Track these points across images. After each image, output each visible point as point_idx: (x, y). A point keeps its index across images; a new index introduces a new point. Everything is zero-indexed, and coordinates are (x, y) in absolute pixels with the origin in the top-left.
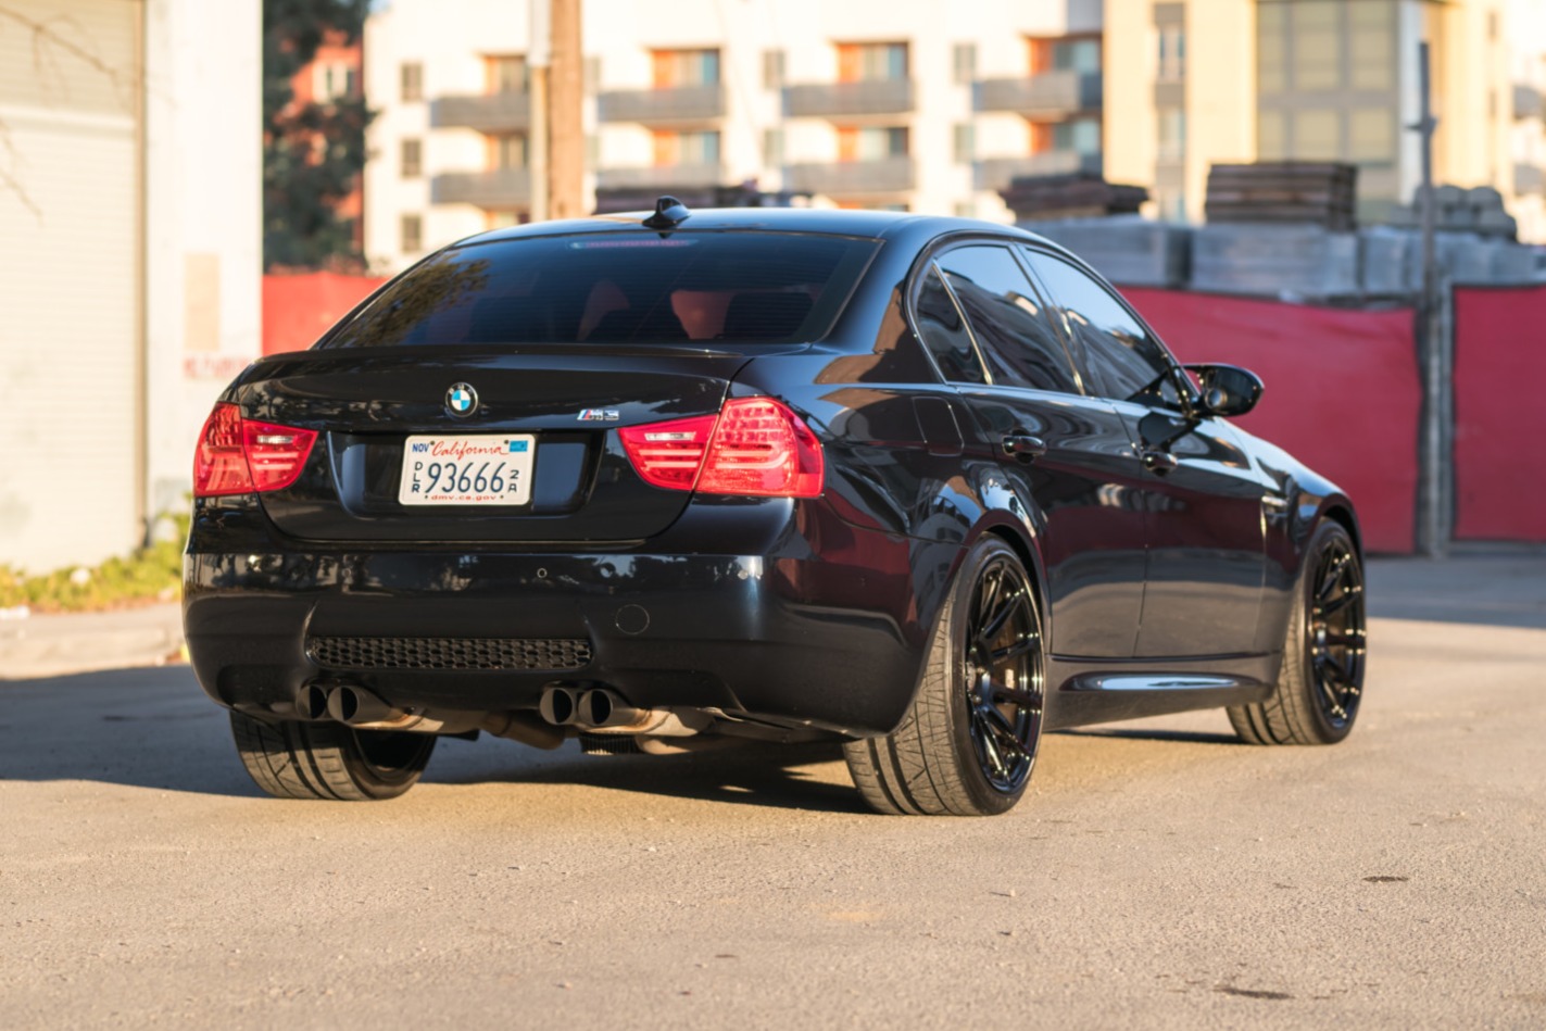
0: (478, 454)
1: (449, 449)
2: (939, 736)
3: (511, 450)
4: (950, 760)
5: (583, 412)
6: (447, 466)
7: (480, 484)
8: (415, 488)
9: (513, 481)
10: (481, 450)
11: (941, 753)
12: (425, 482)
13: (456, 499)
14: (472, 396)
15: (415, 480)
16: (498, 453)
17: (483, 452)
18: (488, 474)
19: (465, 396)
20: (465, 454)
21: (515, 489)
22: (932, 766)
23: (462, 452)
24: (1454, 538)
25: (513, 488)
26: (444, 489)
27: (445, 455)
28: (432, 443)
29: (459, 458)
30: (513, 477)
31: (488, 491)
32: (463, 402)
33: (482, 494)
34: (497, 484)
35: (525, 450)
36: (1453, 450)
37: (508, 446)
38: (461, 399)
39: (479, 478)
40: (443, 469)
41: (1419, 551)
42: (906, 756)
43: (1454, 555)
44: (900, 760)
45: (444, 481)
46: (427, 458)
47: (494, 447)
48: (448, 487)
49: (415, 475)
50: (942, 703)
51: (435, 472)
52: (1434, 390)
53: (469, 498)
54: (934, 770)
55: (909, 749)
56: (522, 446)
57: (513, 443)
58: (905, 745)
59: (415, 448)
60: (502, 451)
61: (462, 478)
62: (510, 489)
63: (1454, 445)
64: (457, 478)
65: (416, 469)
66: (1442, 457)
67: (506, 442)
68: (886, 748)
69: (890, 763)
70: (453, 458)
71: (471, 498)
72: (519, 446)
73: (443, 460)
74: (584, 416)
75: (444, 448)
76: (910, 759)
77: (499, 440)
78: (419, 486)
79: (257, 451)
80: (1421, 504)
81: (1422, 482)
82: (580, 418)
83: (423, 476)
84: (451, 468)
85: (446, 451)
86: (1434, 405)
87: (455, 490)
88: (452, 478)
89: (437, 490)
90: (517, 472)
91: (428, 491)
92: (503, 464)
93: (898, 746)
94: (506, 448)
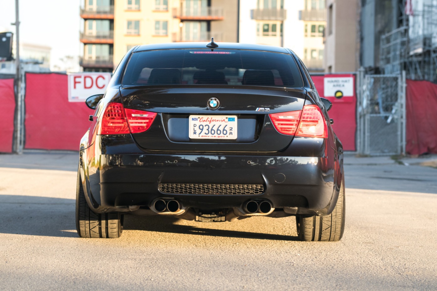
0: (216, 122)
1: (206, 120)
2: (338, 216)
3: (229, 121)
4: (340, 224)
5: (257, 109)
6: (205, 126)
7: (219, 132)
8: (195, 133)
9: (231, 131)
10: (217, 121)
11: (338, 221)
12: (198, 131)
13: (210, 137)
14: (218, 102)
15: (194, 130)
16: (224, 122)
17: (218, 121)
18: (221, 128)
19: (215, 102)
20: (212, 122)
21: (232, 134)
22: (333, 225)
23: (210, 121)
24: (24, 148)
25: (231, 133)
26: (205, 133)
27: (204, 122)
28: (199, 118)
29: (210, 123)
30: (231, 130)
31: (222, 134)
32: (214, 104)
33: (220, 135)
34: (225, 132)
35: (234, 121)
36: (25, 122)
37: (227, 119)
38: (214, 103)
39: (218, 130)
40: (204, 127)
41: (14, 152)
42: (326, 222)
43: (24, 153)
44: (323, 223)
45: (205, 130)
46: (198, 123)
47: (222, 120)
48: (207, 133)
49: (194, 128)
50: (341, 205)
51: (201, 127)
52: (19, 103)
53: (215, 137)
54: (333, 227)
55: (327, 220)
56: (233, 119)
57: (229, 118)
58: (326, 219)
59: (193, 119)
60: (225, 121)
61: (212, 130)
62: (230, 134)
63: (25, 120)
64: (210, 130)
65: (194, 126)
66: (21, 124)
67: (227, 118)
68: (319, 220)
69: (319, 225)
70: (208, 123)
71: (216, 137)
72: (231, 119)
73: (204, 124)
74: (258, 110)
75: (203, 120)
76: (326, 223)
77: (224, 117)
78: (196, 132)
79: (130, 119)
80: (14, 138)
81: (15, 131)
82: (256, 110)
83: (197, 129)
84: (207, 127)
85: (205, 121)
86: (19, 108)
87: (210, 134)
88: (208, 130)
89: (203, 134)
90: (232, 128)
91: (200, 134)
92: (226, 125)
93: (323, 219)
94: (227, 120)
